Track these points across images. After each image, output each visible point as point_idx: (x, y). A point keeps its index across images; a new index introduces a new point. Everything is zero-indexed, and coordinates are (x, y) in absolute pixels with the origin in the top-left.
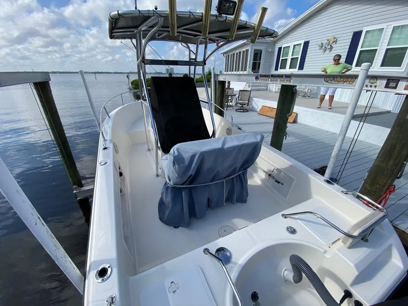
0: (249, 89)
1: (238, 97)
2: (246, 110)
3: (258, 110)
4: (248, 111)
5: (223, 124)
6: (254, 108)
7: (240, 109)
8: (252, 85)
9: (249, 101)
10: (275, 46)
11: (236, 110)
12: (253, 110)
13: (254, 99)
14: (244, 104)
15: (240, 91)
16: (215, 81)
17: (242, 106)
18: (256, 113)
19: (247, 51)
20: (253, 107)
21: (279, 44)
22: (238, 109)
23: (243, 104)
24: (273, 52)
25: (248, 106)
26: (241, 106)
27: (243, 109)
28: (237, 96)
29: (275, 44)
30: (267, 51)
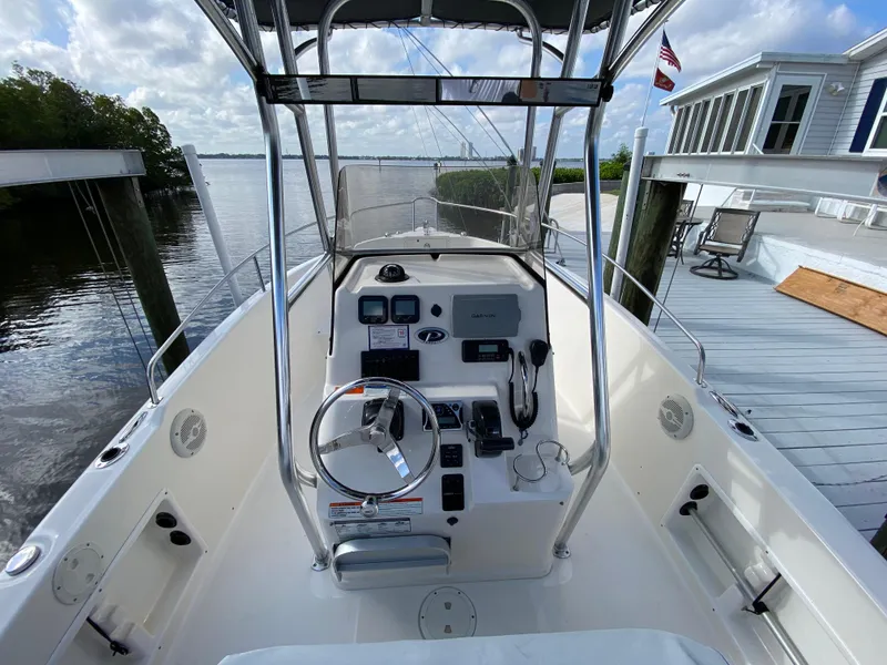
0: (745, 205)
1: (708, 230)
2: (730, 271)
3: (780, 279)
4: (735, 276)
5: (648, 372)
6: (762, 269)
7: (710, 267)
8: (757, 194)
9: (745, 244)
10: (859, 76)
11: (694, 269)
12: (756, 275)
13: (765, 239)
14: (727, 255)
15: (718, 210)
16: (642, 182)
17: (718, 260)
18: (771, 287)
19: (757, 91)
20: (757, 265)
21: (877, 69)
22: (703, 267)
23: (719, 255)
24: (849, 96)
25: (739, 260)
26: (714, 257)
27: (720, 269)
28: (705, 225)
29: (860, 70)
30: (828, 90)
